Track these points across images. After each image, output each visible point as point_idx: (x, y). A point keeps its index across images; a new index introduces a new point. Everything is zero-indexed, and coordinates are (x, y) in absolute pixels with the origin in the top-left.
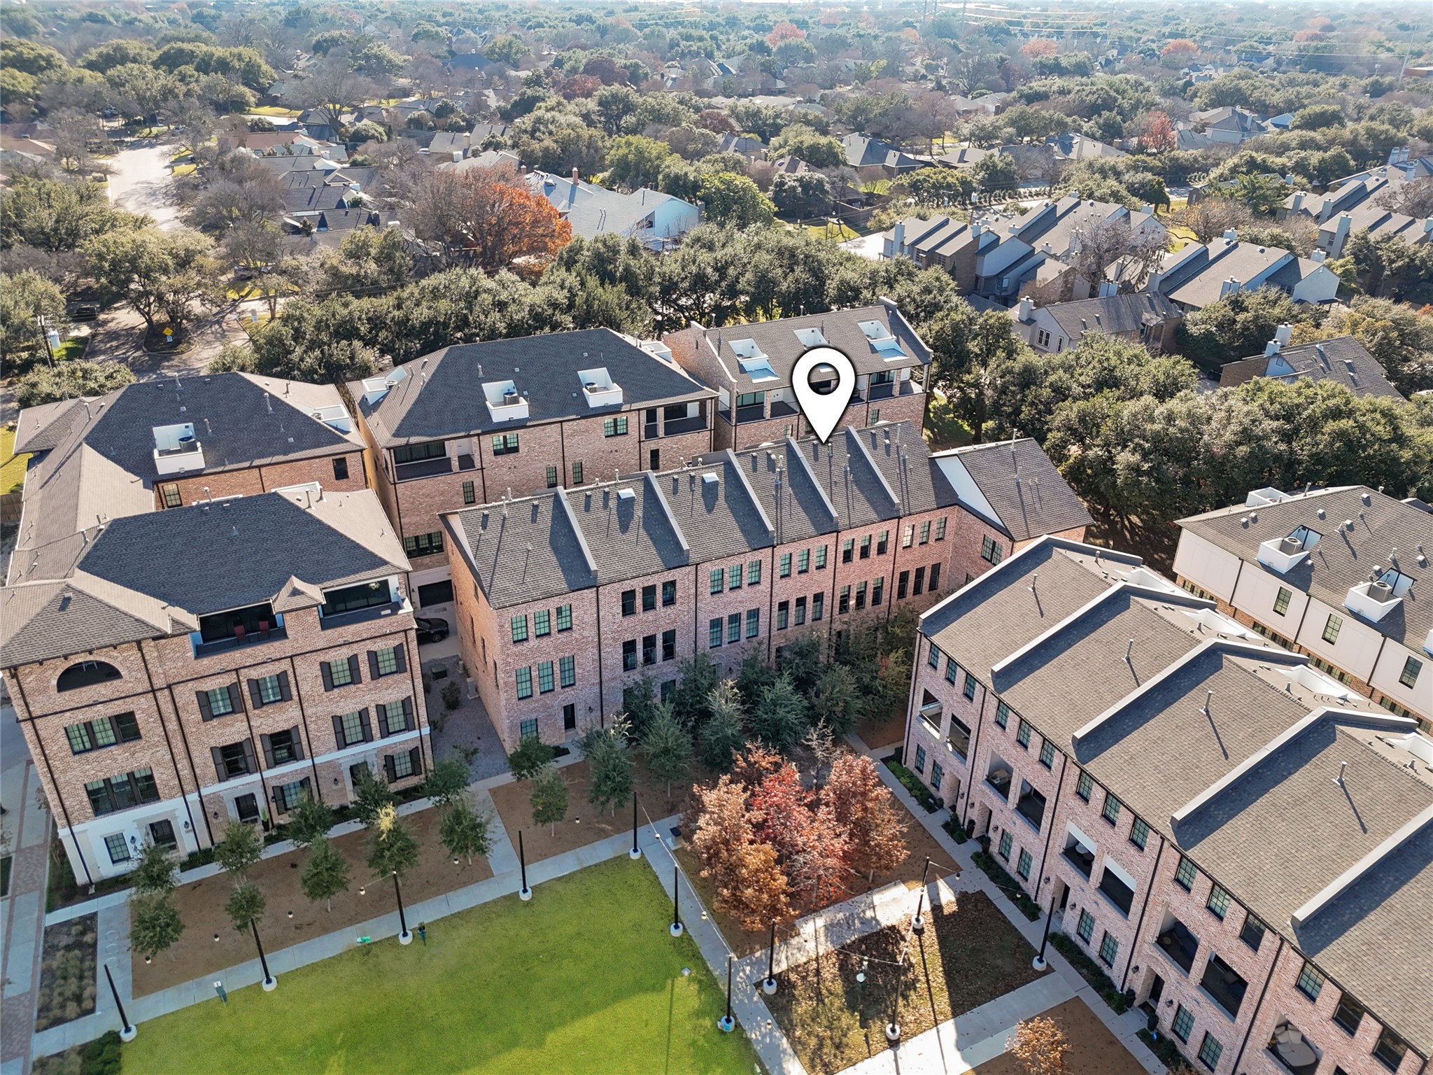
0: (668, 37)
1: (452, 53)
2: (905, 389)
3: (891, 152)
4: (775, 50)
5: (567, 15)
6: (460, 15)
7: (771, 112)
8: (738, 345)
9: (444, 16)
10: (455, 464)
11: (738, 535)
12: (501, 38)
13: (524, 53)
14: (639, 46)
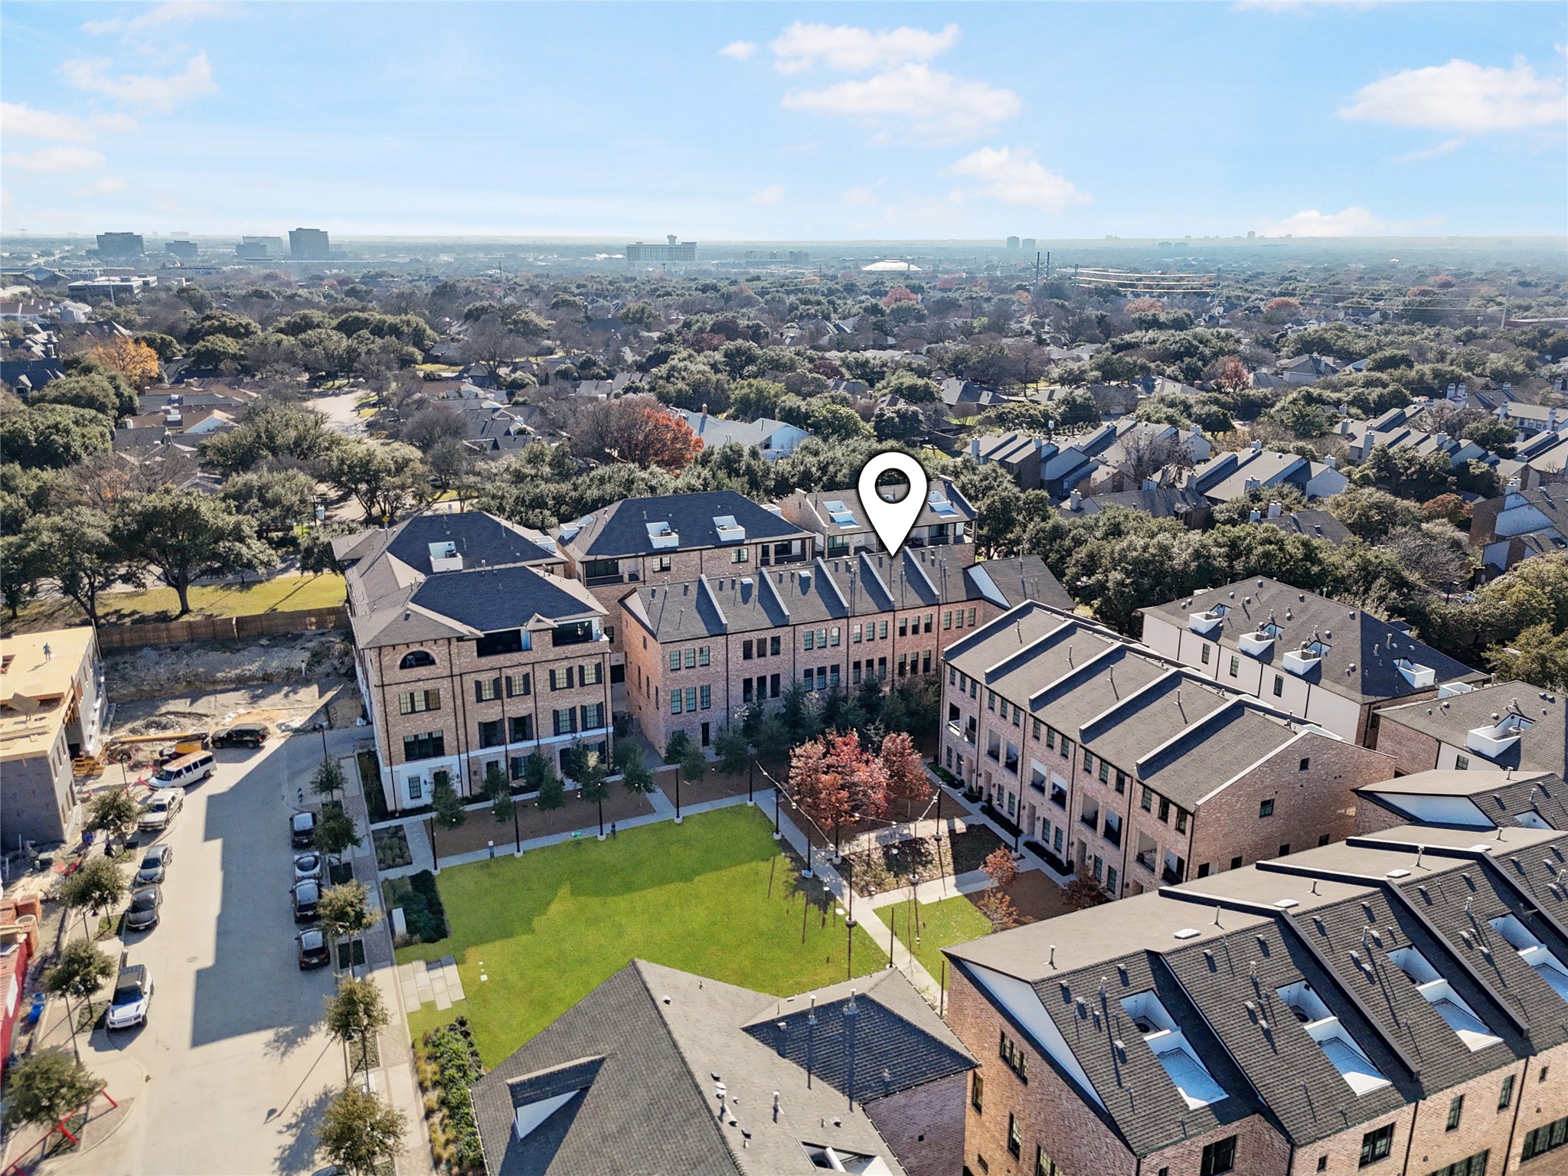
0: (788, 302)
1: (587, 317)
2: (959, 540)
3: (985, 393)
4: (888, 311)
5: (693, 285)
6: (592, 287)
7: (878, 362)
8: (830, 505)
9: (578, 287)
10: (626, 578)
11: (824, 609)
12: (634, 306)
13: (655, 317)
14: (761, 310)
